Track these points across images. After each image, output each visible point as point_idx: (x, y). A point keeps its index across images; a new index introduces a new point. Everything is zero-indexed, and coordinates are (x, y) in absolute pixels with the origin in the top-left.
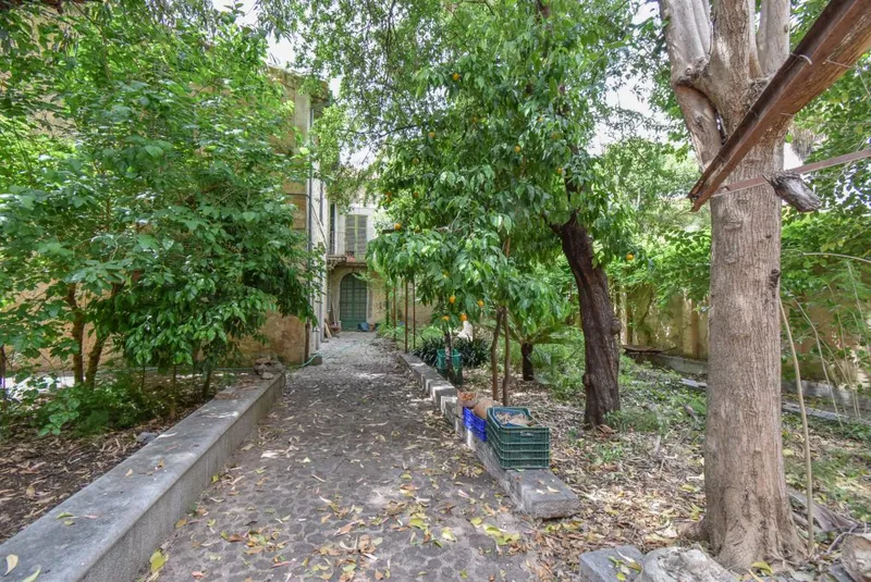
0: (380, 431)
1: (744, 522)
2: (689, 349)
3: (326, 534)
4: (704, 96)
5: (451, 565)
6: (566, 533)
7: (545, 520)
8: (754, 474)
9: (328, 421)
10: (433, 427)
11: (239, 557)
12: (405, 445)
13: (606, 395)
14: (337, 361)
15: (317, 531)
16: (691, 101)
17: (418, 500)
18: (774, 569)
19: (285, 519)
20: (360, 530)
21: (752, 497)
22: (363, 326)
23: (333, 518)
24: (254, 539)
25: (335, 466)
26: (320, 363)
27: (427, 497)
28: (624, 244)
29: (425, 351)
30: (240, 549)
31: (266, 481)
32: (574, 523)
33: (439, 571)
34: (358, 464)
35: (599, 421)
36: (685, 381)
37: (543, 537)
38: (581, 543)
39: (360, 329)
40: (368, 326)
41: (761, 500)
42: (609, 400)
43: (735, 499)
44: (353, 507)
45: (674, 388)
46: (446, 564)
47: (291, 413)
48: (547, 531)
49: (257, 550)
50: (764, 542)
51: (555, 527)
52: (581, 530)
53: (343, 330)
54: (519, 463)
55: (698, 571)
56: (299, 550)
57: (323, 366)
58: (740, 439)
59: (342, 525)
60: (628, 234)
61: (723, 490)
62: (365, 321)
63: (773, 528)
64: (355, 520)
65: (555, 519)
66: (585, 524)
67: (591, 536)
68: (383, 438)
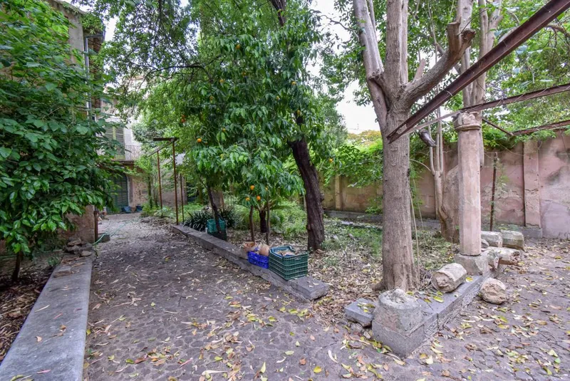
0: (193, 276)
1: (401, 277)
2: (338, 206)
3: (202, 339)
4: (380, 86)
5: (283, 332)
6: (327, 303)
7: (315, 300)
8: (404, 256)
9: (149, 278)
10: (225, 268)
11: (152, 369)
12: (215, 281)
13: (319, 233)
14: (121, 237)
15: (194, 340)
16: (375, 89)
17: (245, 308)
18: (413, 292)
19: (167, 340)
20: (220, 332)
21: (404, 265)
22: (127, 209)
23: (200, 330)
24: (154, 357)
25: (177, 303)
26: (108, 240)
27: (248, 305)
28: (328, 154)
29: (193, 221)
30: (148, 365)
31: (132, 323)
32: (328, 297)
33: (279, 337)
34: (192, 298)
35: (316, 248)
36: (343, 223)
37: (318, 307)
38: (336, 305)
39: (123, 211)
40: (131, 208)
41: (407, 266)
42: (320, 236)
43: (397, 268)
44: (208, 322)
45: (339, 227)
46: (280, 333)
47: (113, 278)
48: (317, 304)
49: (162, 361)
50: (409, 283)
51: (321, 301)
52: (333, 300)
53: (108, 214)
54: (294, 275)
55: (402, 296)
56: (190, 353)
57: (111, 242)
58: (399, 242)
59: (208, 332)
60: (330, 149)
61: (392, 266)
62: (127, 205)
63: (411, 277)
64: (214, 328)
65: (319, 298)
66: (334, 297)
67: (339, 301)
68: (197, 280)
